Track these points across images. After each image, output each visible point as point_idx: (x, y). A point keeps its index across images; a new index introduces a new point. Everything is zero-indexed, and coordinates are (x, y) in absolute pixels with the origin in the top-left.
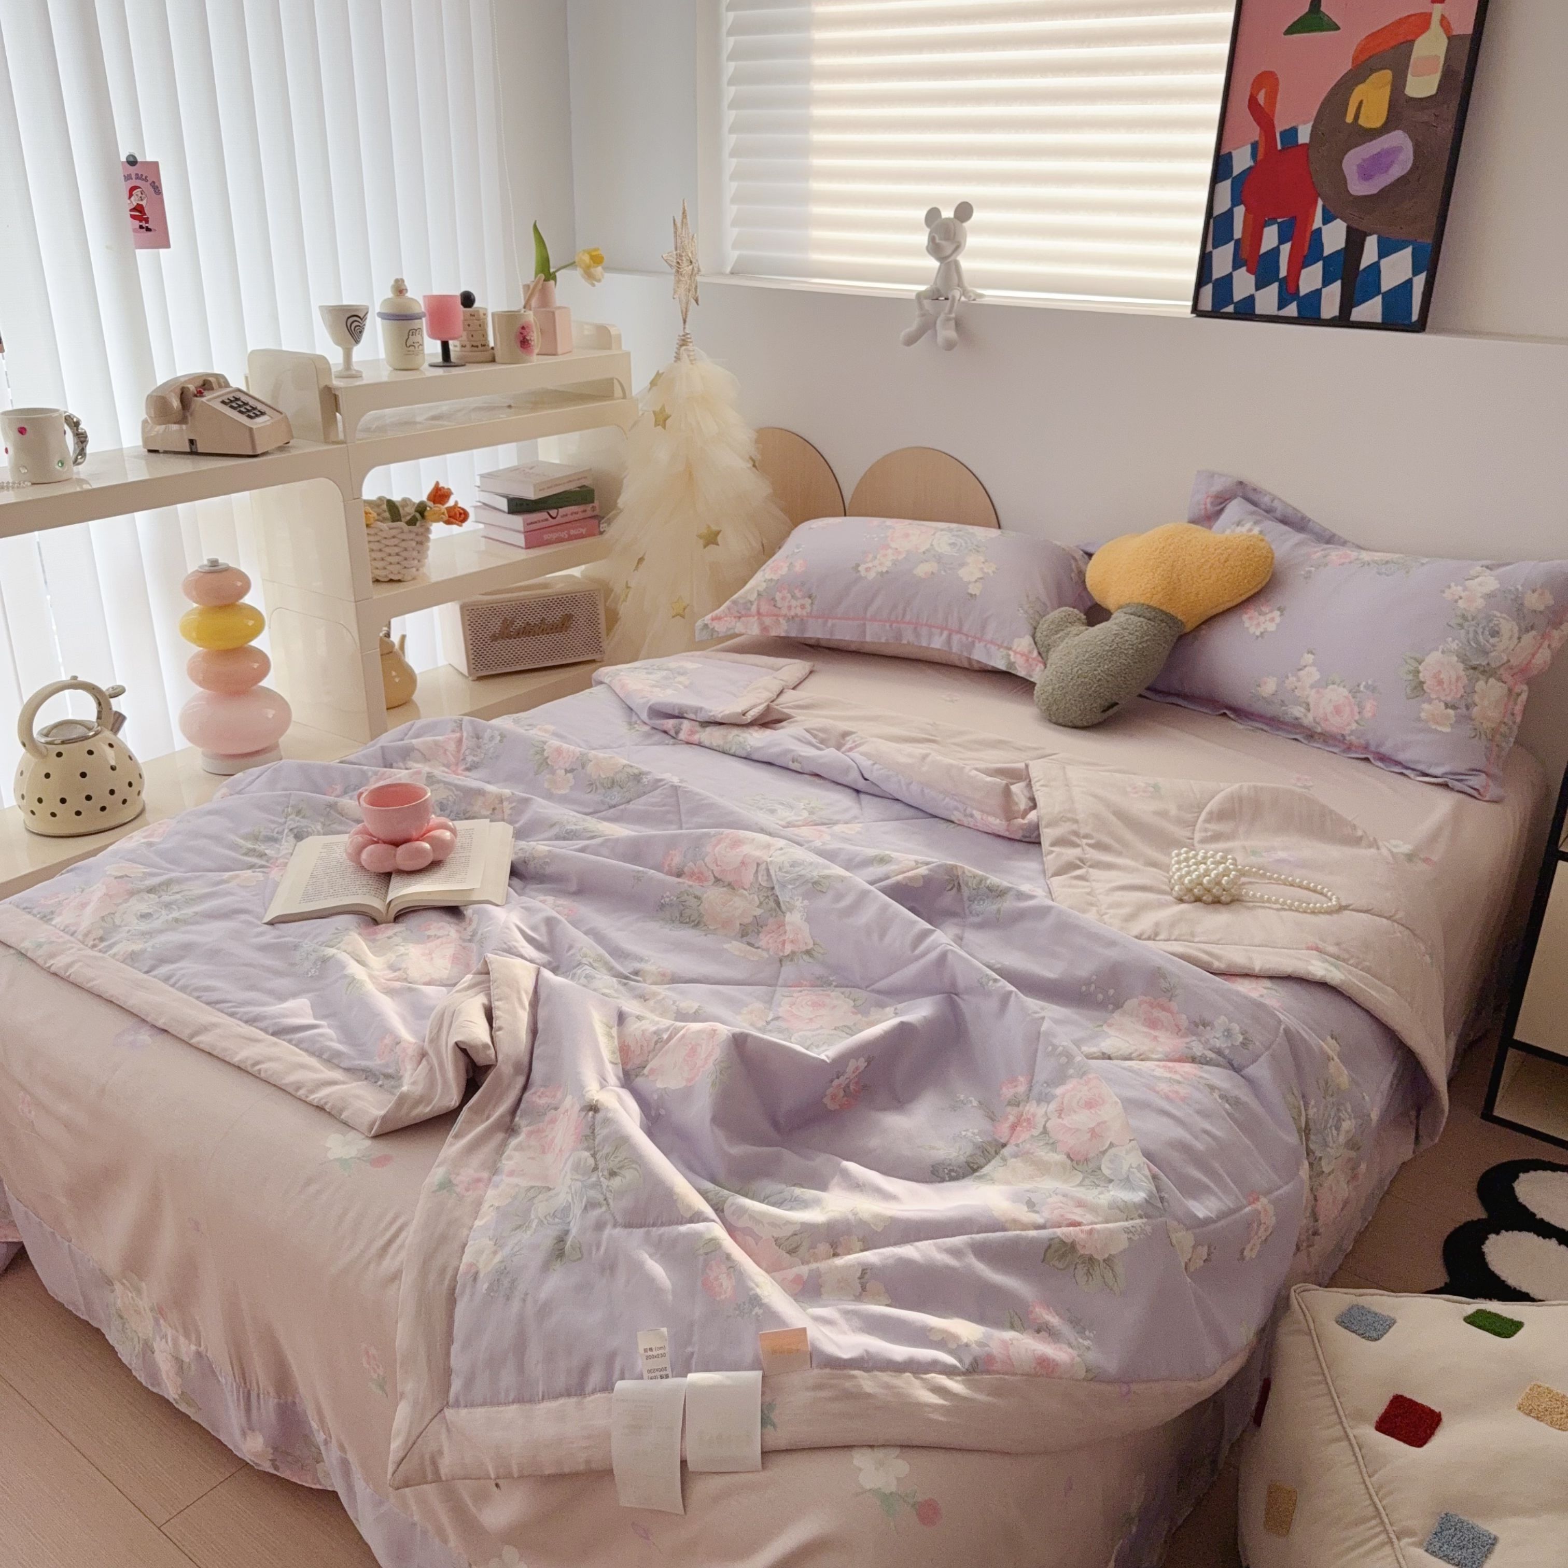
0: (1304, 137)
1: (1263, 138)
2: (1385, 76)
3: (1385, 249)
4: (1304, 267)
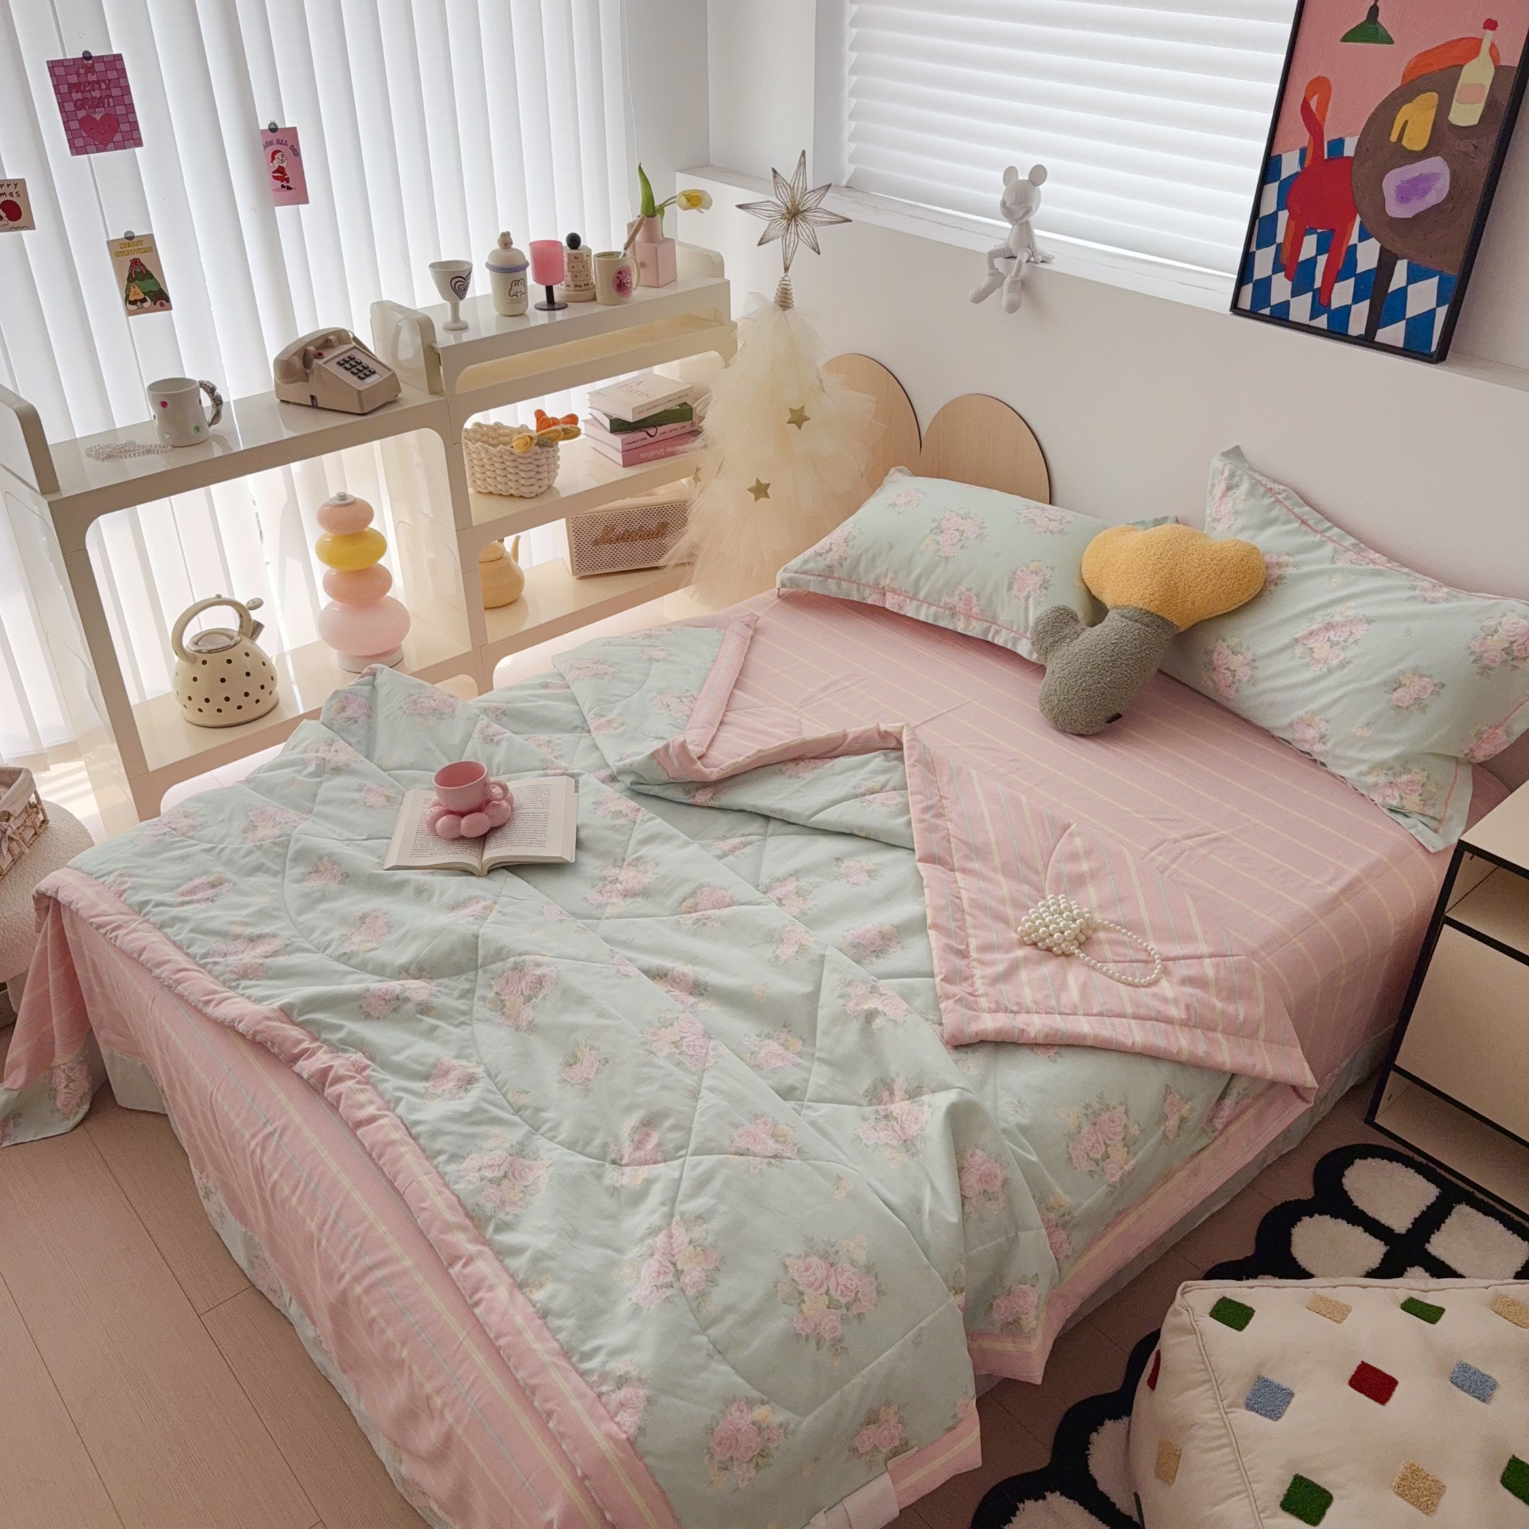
0: (1349, 150)
2: (1432, 98)
3: (1414, 276)
4: (1337, 280)
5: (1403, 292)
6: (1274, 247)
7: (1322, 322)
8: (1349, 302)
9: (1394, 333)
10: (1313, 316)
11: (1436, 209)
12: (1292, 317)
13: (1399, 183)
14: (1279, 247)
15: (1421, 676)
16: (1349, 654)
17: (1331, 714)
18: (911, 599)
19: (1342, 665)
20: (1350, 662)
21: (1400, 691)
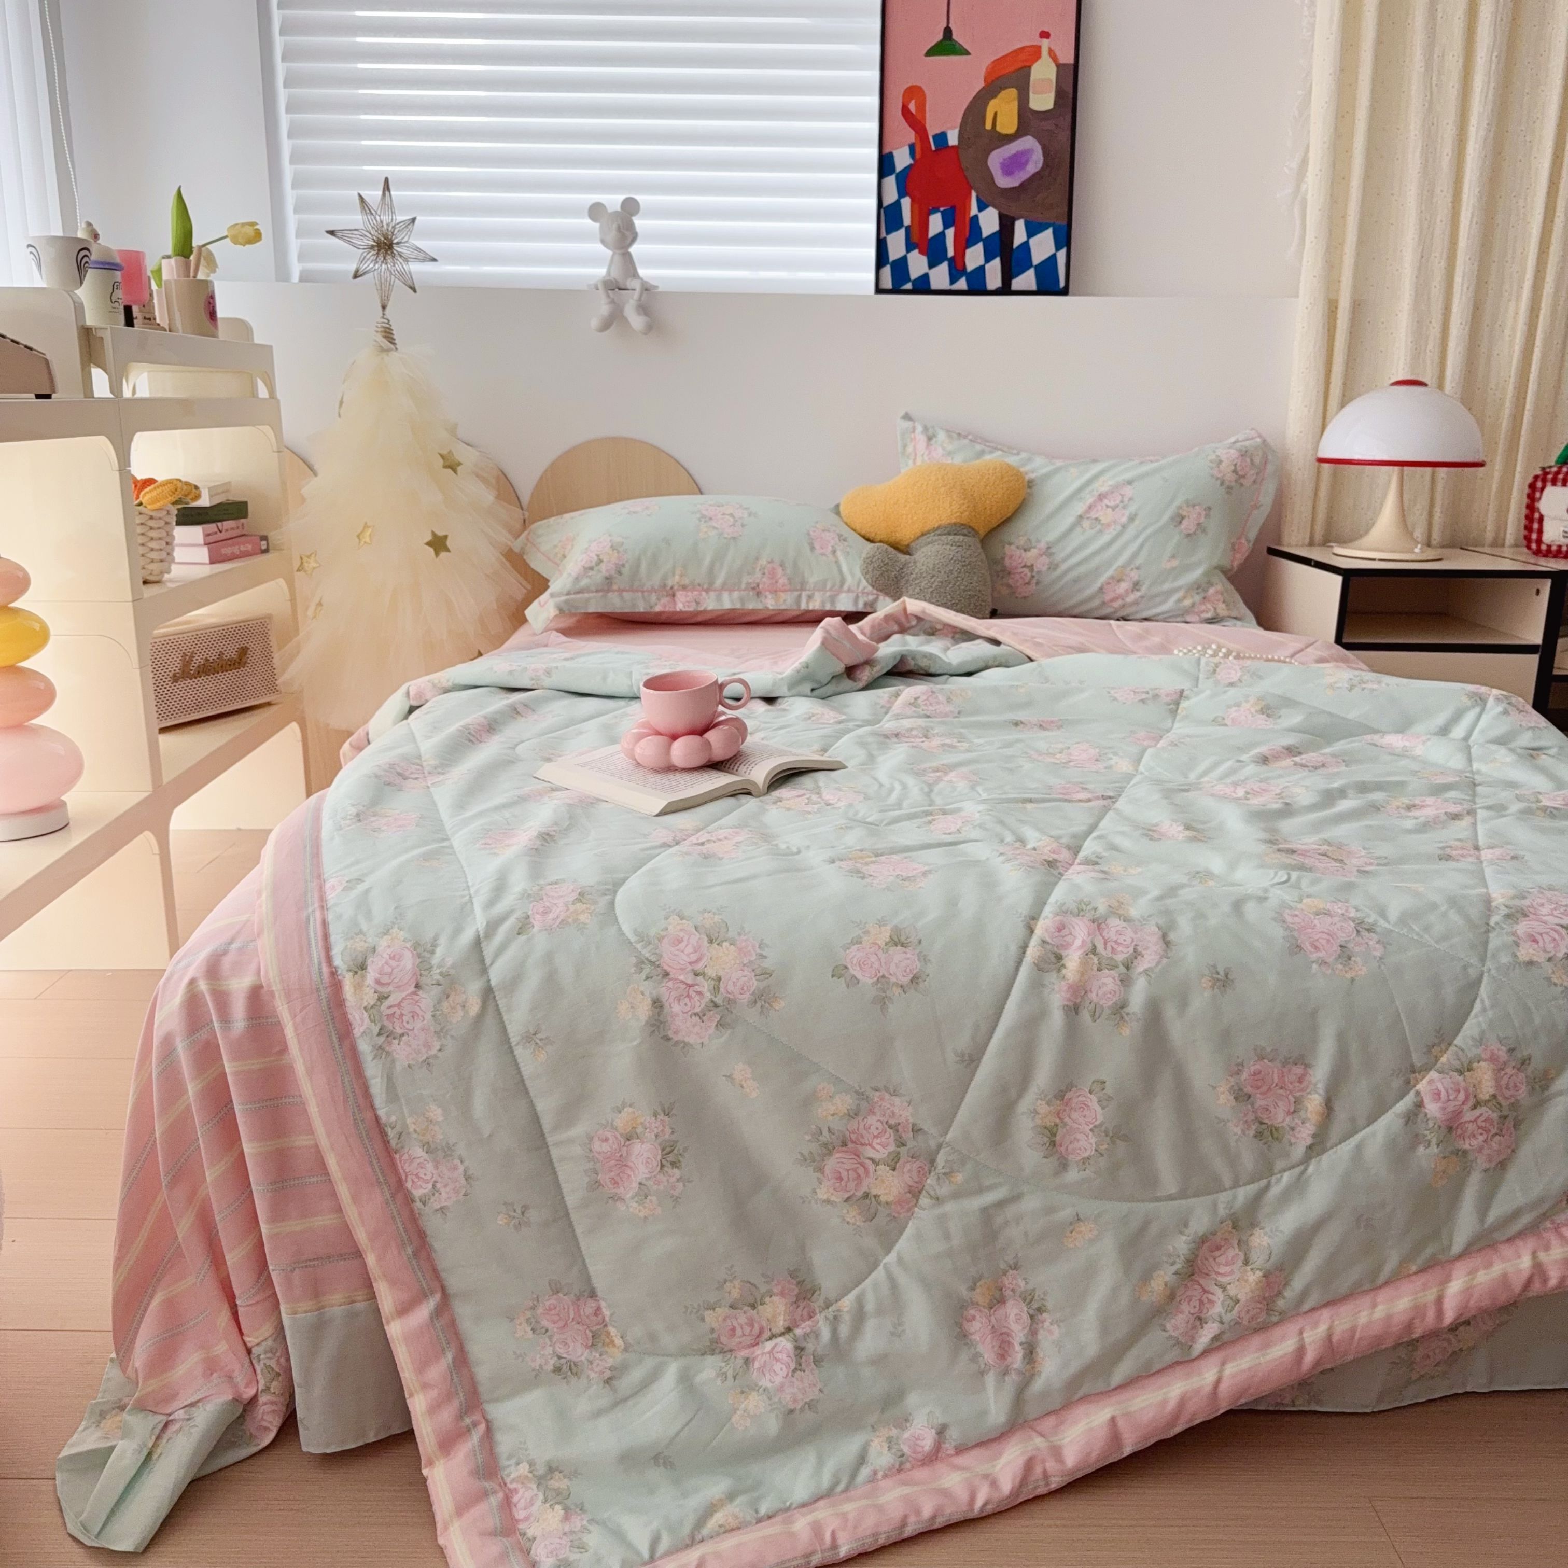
1: (918, 140)
2: (1012, 93)
3: (1032, 231)
4: (967, 247)
5: (1025, 246)
6: (903, 230)
7: (962, 284)
8: (981, 261)
9: (1026, 280)
10: (953, 280)
11: (1036, 176)
12: (934, 286)
13: (1001, 160)
14: (908, 229)
15: (1194, 506)
16: (1132, 509)
17: (1139, 561)
18: (707, 591)
19: (1132, 519)
20: (1136, 515)
21: (1185, 522)
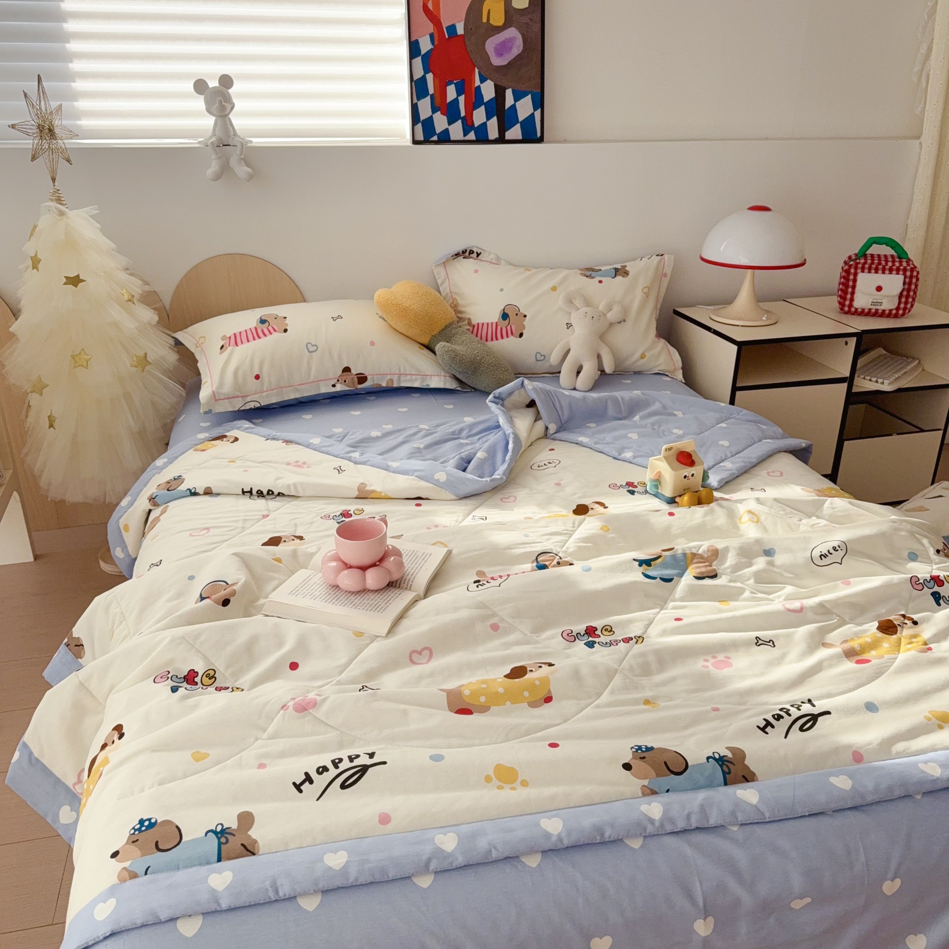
0: (460, 30)
1: (436, 31)
4: (474, 109)
5: (513, 107)
6: (429, 97)
7: (472, 136)
8: (485, 120)
9: (515, 132)
10: (465, 133)
11: (519, 57)
12: (452, 138)
13: (494, 46)
14: (432, 97)
